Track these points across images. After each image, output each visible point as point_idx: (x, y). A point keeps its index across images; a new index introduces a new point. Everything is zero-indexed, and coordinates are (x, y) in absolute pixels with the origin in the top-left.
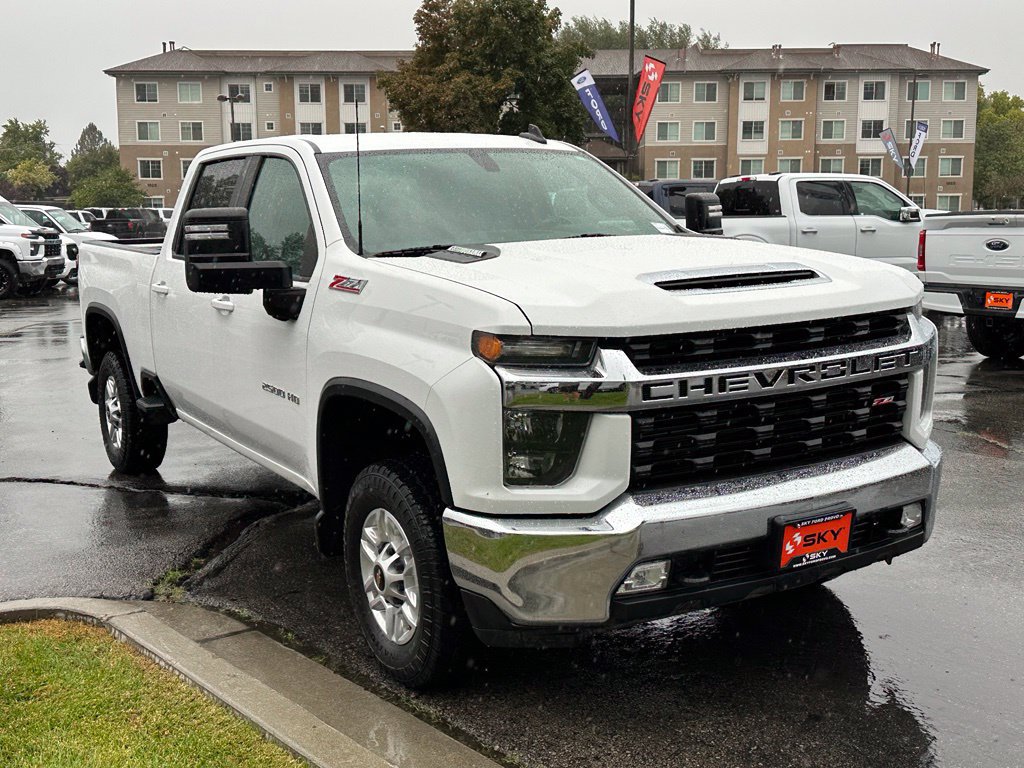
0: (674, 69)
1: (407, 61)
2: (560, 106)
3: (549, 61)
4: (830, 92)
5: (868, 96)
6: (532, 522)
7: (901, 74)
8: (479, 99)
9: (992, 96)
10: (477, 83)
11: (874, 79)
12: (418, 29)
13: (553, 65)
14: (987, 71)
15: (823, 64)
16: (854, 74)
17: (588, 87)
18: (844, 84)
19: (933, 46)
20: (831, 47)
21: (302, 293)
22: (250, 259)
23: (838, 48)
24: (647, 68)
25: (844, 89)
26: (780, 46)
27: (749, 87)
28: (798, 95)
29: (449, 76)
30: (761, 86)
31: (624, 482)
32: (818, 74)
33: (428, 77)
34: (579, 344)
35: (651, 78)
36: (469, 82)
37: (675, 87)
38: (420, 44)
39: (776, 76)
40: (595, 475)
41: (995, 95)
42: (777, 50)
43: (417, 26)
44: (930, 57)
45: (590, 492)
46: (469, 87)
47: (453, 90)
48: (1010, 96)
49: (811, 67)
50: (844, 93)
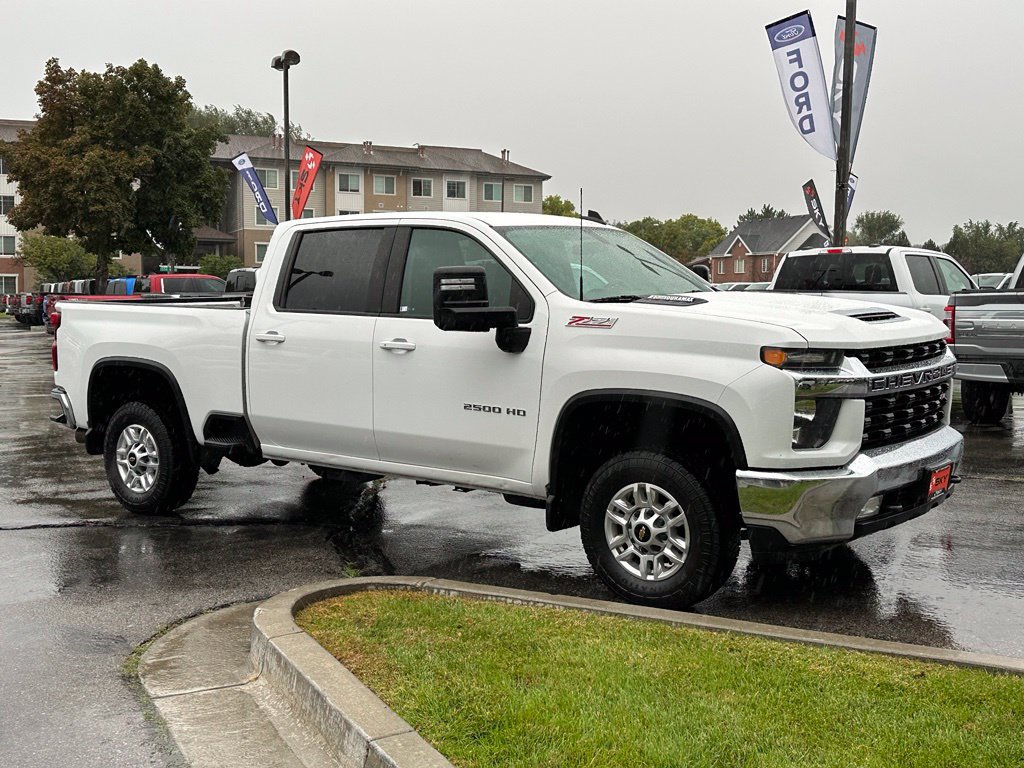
0: (269, 157)
1: (29, 132)
2: (198, 187)
3: (187, 142)
4: (418, 189)
5: (451, 194)
6: (810, 472)
7: (479, 176)
8: (115, 174)
9: (548, 199)
10: (112, 158)
11: (456, 179)
12: (41, 101)
13: (190, 147)
14: (550, 177)
15: (411, 162)
16: (438, 173)
17: (248, 169)
18: (430, 182)
19: (503, 152)
20: (416, 147)
21: (528, 332)
22: (485, 305)
23: (422, 148)
24: (307, 157)
25: (430, 186)
26: (371, 143)
27: (344, 179)
28: (389, 189)
29: (80, 149)
30: (355, 178)
31: (858, 444)
32: (407, 171)
33: (54, 149)
34: (834, 354)
35: (310, 166)
36: (103, 157)
37: (273, 174)
38: (42, 115)
39: (370, 170)
40: (844, 439)
41: (550, 199)
42: (368, 146)
43: (39, 97)
44: (502, 162)
45: (842, 452)
46: (103, 161)
47: (87, 163)
48: (563, 200)
49: (400, 164)
50: (430, 190)
